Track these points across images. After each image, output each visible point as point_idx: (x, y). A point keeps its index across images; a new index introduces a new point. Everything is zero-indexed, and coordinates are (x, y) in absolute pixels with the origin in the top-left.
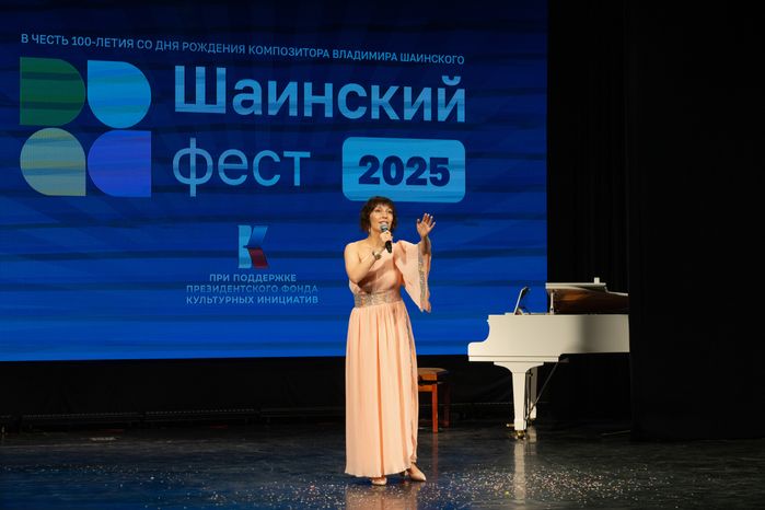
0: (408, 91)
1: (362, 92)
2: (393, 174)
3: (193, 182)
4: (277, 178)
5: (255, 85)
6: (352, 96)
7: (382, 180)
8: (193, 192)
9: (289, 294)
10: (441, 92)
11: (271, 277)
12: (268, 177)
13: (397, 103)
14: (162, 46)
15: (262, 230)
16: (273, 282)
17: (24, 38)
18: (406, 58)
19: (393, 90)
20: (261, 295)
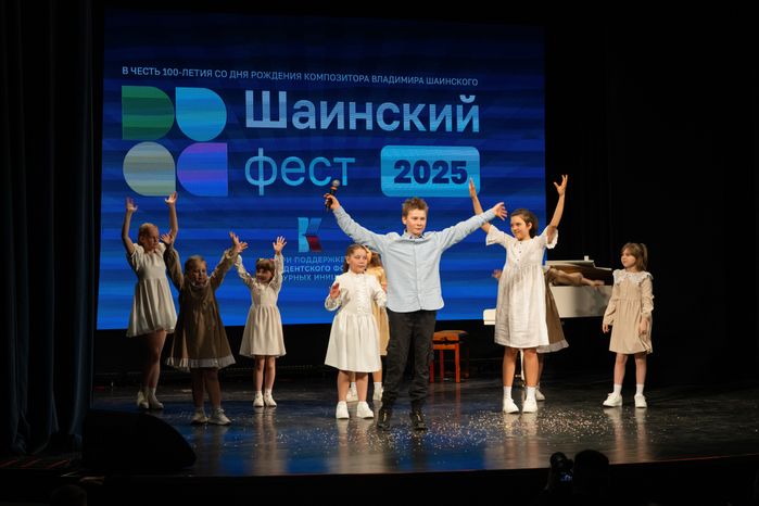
0: (433, 107)
1: (395, 109)
3: (261, 183)
4: (328, 180)
5: (310, 105)
6: (388, 113)
7: (413, 180)
8: (261, 192)
10: (460, 108)
11: (325, 259)
12: (321, 179)
13: (424, 118)
14: (234, 74)
15: (317, 221)
16: (326, 264)
17: (125, 70)
18: (430, 82)
19: (421, 107)
20: (317, 273)
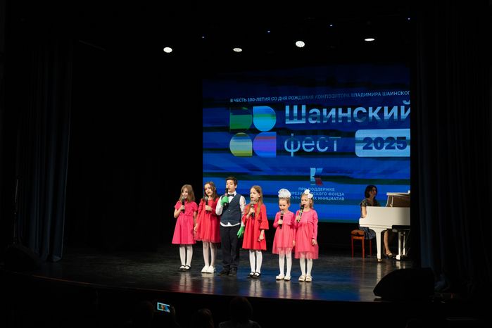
0: (386, 108)
1: (364, 110)
2: (379, 145)
3: (292, 151)
4: (326, 148)
5: (318, 111)
6: (360, 112)
7: (374, 147)
8: (292, 155)
9: (332, 196)
10: (403, 108)
11: (324, 189)
12: (323, 148)
13: (381, 113)
14: (280, 99)
15: (320, 170)
16: (324, 191)
17: (231, 101)
18: (385, 94)
19: (379, 108)
20: (320, 196)
